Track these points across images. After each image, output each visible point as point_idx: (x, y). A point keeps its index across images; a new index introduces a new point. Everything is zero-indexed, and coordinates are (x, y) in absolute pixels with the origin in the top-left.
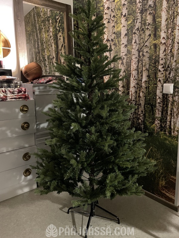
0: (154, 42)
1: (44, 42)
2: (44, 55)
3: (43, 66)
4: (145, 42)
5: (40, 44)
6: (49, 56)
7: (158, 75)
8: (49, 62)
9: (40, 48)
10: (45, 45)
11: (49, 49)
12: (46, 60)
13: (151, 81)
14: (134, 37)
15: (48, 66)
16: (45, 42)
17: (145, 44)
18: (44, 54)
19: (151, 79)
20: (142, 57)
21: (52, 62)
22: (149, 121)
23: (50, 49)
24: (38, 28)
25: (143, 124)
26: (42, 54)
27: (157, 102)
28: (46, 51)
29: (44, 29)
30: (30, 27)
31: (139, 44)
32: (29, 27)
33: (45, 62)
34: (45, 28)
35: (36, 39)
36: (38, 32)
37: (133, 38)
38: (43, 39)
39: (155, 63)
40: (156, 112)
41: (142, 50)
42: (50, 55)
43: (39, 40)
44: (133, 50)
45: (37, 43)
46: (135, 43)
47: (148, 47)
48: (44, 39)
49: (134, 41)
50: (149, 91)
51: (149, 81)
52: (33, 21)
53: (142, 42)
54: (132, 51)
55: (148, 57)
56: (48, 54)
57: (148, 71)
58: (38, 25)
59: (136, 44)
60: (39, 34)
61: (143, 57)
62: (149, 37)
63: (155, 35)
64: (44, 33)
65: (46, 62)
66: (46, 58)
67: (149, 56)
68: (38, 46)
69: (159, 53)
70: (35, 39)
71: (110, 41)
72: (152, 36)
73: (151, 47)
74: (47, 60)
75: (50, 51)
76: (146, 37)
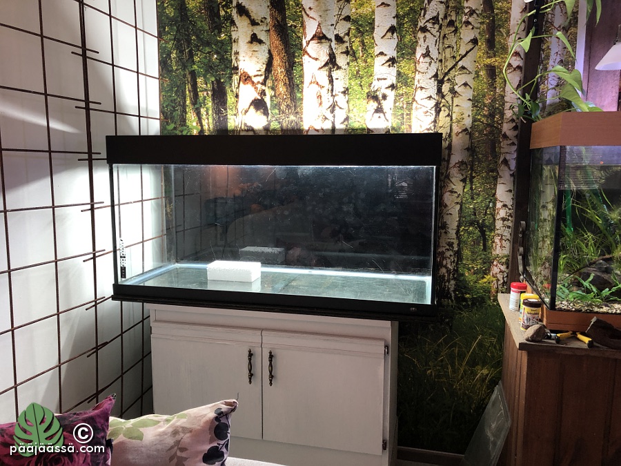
0: (488, 61)
4: (458, 58)
7: (500, 147)
13: (480, 161)
14: (422, 40)
17: (460, 64)
19: (478, 158)
20: (448, 98)
22: (473, 267)
25: (454, 279)
27: (498, 217)
31: (441, 61)
37: (417, 42)
39: (492, 116)
40: (494, 242)
41: (449, 79)
44: (418, 76)
46: (424, 57)
47: (470, 73)
49: (420, 51)
50: (471, 188)
51: (472, 161)
53: (448, 56)
54: (414, 79)
55: (470, 100)
57: (471, 135)
59: (427, 59)
61: (452, 98)
62: (470, 46)
63: (491, 43)
67: (474, 96)
69: (504, 91)
71: (330, 40)
72: (482, 45)
73: (477, 73)
76: (462, 44)
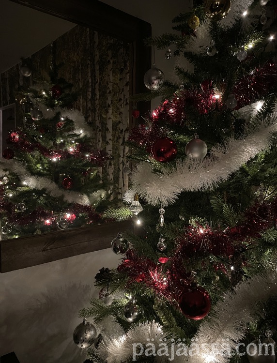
1: (108, 91)
2: (105, 119)
3: (99, 141)
5: (98, 93)
6: (118, 124)
8: (114, 135)
9: (97, 102)
10: (110, 98)
11: (118, 109)
12: (107, 129)
15: (110, 142)
16: (110, 92)
18: (104, 116)
21: (122, 137)
23: (122, 110)
24: (97, 58)
26: (101, 116)
28: (110, 111)
29: (111, 64)
30: (78, 54)
32: (76, 54)
33: (105, 133)
34: (114, 63)
35: (90, 81)
36: (97, 67)
38: (107, 84)
42: (120, 122)
43: (97, 85)
45: (90, 90)
48: (108, 86)
52: (88, 42)
56: (115, 119)
58: (98, 53)
60: (97, 73)
64: (111, 72)
65: (107, 135)
66: (107, 126)
68: (92, 97)
70: (88, 81)
74: (111, 129)
75: (121, 113)
